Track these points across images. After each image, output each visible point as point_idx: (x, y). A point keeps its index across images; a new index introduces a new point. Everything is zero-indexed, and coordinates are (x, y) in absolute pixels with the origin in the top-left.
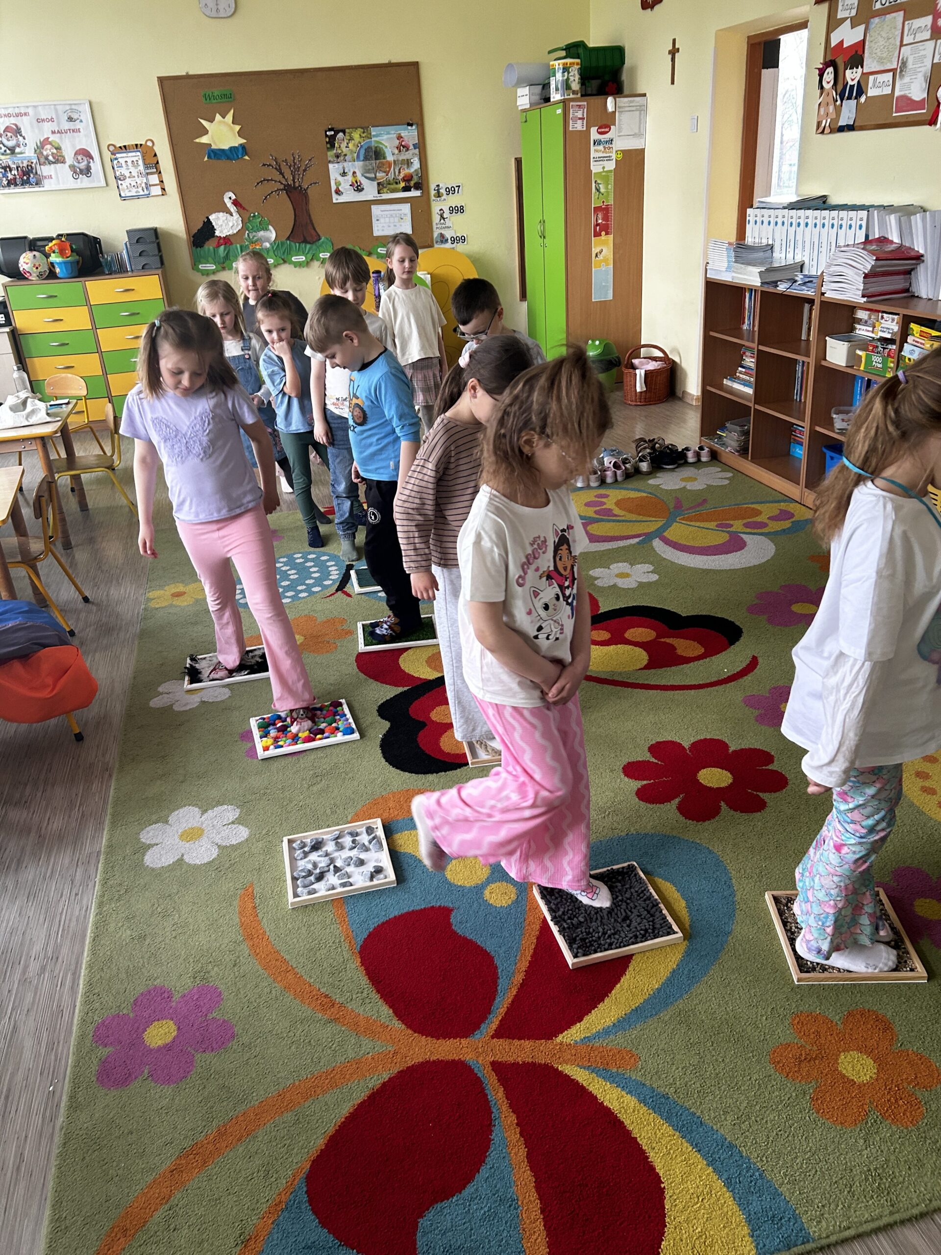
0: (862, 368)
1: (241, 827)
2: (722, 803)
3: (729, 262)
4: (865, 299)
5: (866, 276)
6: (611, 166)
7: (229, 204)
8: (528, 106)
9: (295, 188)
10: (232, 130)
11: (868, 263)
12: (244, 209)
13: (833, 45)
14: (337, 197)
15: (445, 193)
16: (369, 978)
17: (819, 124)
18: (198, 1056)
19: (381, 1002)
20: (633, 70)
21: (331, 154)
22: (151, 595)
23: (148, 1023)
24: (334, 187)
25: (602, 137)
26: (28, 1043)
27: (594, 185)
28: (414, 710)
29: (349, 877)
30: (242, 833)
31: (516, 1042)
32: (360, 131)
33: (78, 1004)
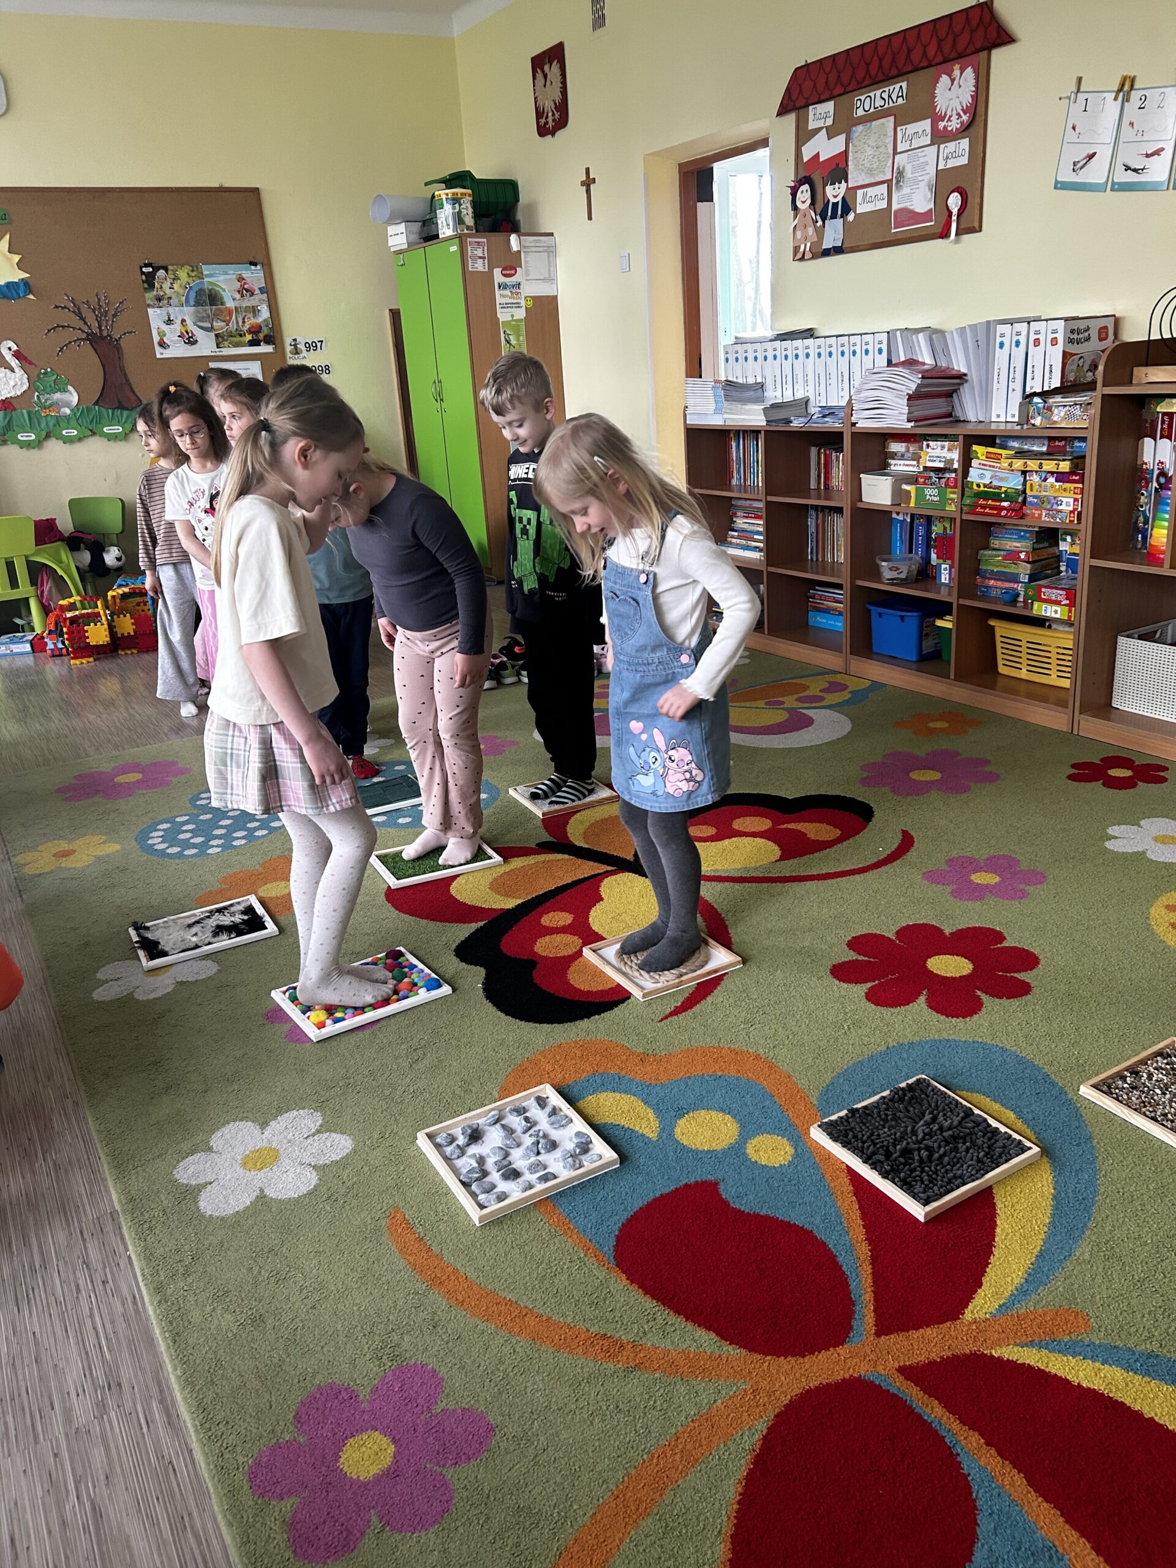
0: (912, 504)
1: (334, 1135)
2: (979, 993)
3: (716, 402)
4: (912, 424)
5: (910, 398)
6: (521, 314)
7: (8, 357)
8: (406, 246)
9: (102, 338)
10: (10, 260)
11: (911, 382)
12: (31, 363)
13: (805, 160)
14: (162, 350)
15: (304, 349)
16: (653, 1298)
17: (796, 249)
18: (450, 1473)
19: (690, 1326)
20: (532, 208)
21: (150, 296)
22: (20, 859)
23: (339, 1445)
24: (156, 339)
25: (507, 280)
26: (134, 1528)
27: (502, 335)
28: (509, 944)
29: (545, 1167)
30: (340, 1145)
31: (915, 1334)
32: (187, 269)
33: (195, 1446)
